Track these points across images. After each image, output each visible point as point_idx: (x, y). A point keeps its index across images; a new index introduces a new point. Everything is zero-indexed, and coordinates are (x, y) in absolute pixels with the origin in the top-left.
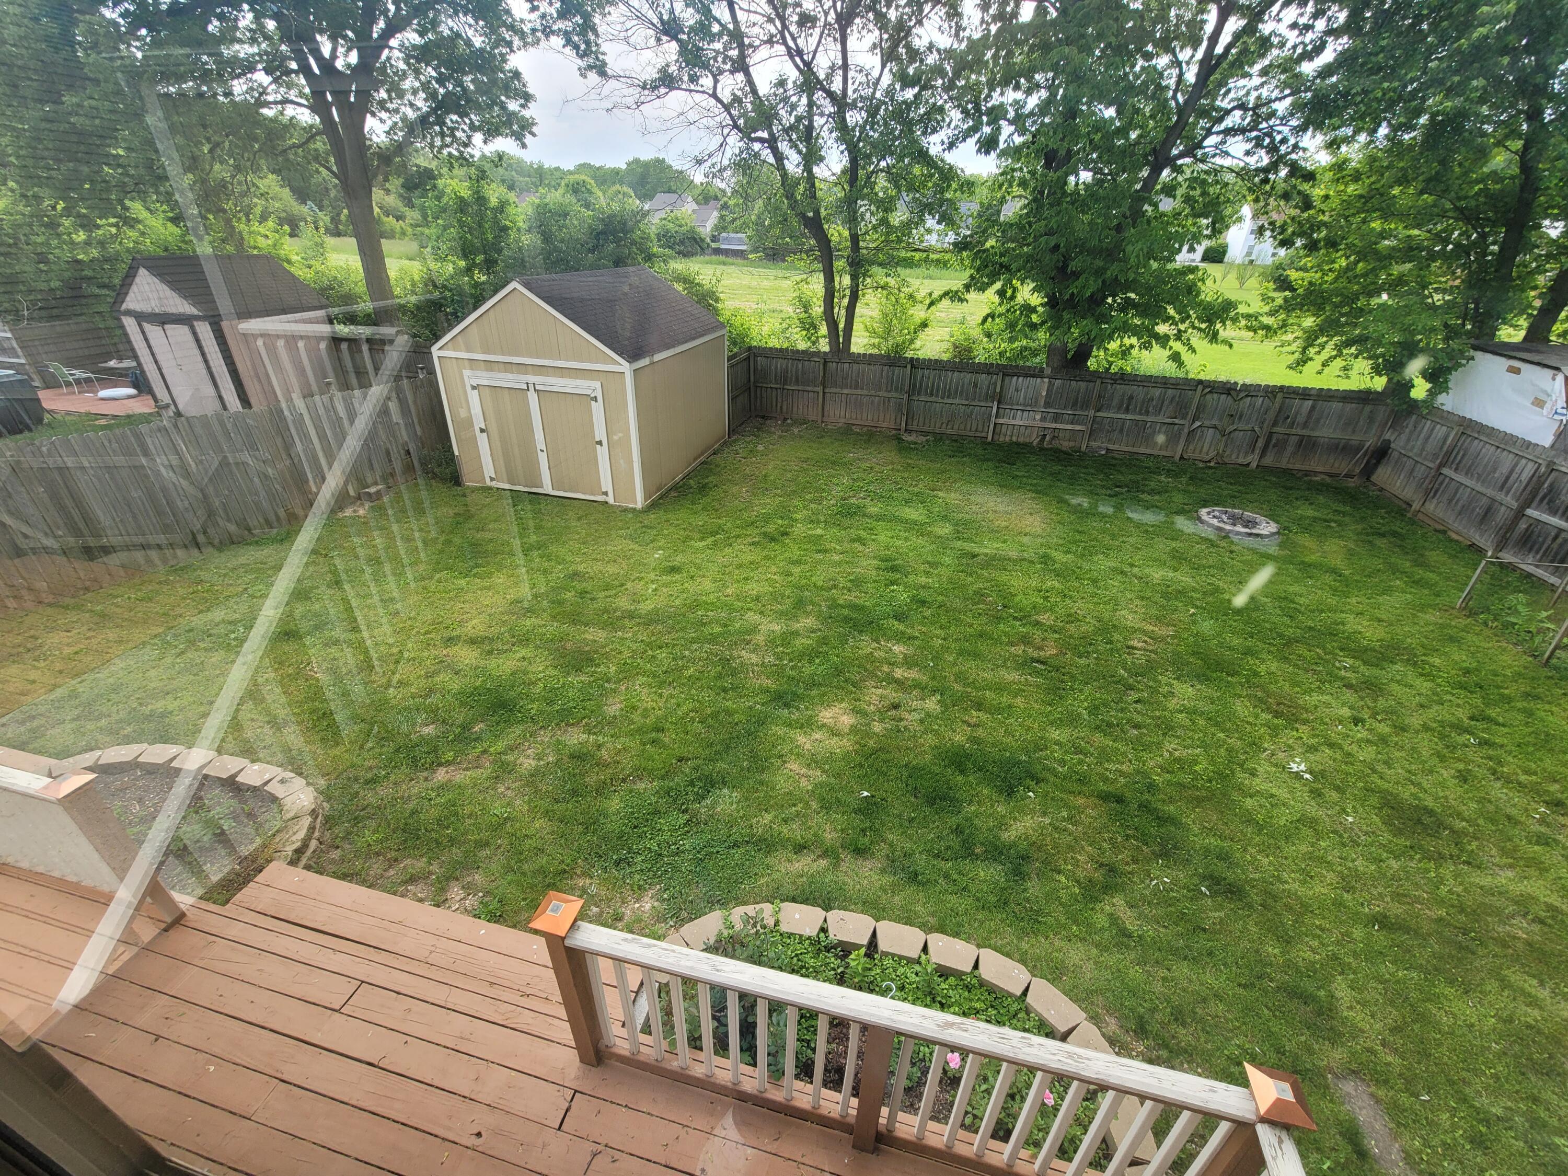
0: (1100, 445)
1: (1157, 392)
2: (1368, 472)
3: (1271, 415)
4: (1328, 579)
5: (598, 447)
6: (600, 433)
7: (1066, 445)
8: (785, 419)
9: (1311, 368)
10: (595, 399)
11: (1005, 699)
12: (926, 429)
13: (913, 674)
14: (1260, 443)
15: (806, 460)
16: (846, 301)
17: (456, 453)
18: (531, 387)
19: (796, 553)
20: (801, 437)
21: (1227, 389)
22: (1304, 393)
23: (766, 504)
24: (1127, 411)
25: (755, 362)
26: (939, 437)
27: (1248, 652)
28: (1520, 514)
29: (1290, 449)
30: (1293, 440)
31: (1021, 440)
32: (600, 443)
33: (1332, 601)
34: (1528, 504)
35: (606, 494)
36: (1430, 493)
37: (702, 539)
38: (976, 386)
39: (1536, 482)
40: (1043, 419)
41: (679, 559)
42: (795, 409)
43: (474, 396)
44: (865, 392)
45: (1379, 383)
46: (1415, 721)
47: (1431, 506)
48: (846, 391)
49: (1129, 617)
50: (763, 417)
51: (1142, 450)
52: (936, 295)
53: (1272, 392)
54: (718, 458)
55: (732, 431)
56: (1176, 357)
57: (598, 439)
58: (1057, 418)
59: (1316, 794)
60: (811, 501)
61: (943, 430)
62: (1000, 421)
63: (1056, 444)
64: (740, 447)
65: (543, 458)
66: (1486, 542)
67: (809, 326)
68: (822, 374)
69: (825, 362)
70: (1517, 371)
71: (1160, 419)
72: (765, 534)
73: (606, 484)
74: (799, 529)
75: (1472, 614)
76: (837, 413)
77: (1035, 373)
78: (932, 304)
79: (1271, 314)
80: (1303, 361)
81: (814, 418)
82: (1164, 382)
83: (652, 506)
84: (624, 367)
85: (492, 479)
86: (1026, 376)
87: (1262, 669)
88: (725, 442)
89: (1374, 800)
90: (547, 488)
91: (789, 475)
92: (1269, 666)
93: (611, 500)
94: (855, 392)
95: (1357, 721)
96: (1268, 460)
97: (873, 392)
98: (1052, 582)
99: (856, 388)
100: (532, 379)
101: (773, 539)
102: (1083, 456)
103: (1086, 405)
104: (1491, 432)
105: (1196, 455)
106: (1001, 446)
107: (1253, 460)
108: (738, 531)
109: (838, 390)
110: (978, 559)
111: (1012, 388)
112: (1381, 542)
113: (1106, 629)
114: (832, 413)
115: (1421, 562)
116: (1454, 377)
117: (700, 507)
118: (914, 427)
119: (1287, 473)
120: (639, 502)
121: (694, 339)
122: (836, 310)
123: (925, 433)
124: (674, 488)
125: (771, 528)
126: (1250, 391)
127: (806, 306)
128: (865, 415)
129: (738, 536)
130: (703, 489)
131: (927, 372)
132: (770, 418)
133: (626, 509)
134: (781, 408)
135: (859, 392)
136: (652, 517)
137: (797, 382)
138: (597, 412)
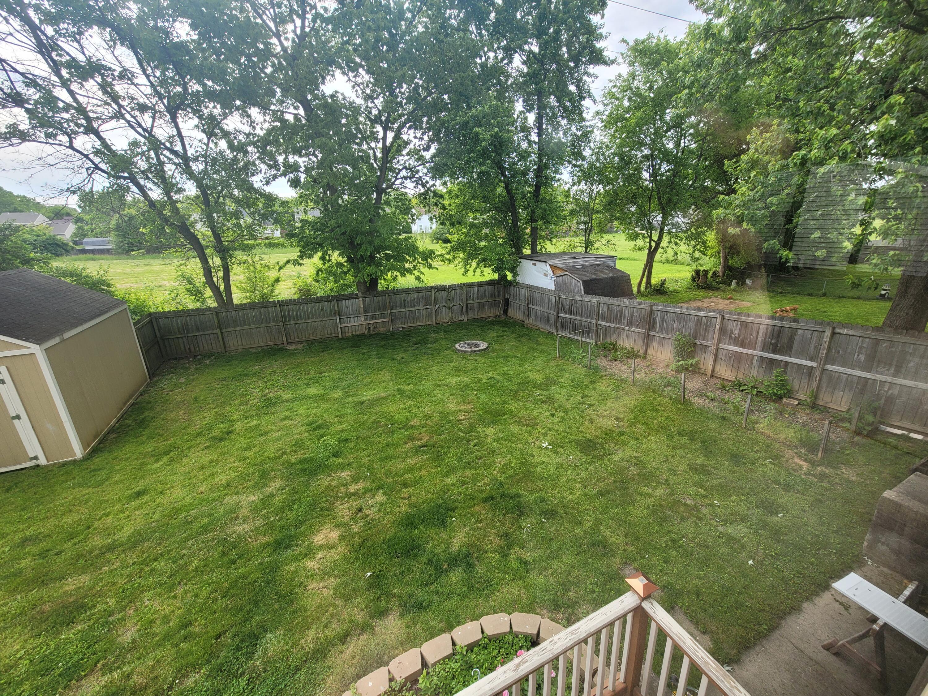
0: (399, 326)
1: (415, 295)
2: (506, 311)
3: (464, 296)
4: (514, 360)
5: (16, 422)
6: (16, 408)
7: (382, 330)
8: (195, 356)
9: (470, 273)
10: (2, 381)
11: (417, 474)
12: (300, 339)
13: (361, 485)
14: (465, 310)
15: (224, 379)
16: (221, 274)
19: (244, 442)
20: (213, 365)
21: (443, 288)
22: (472, 285)
23: (205, 417)
24: (405, 307)
25: (158, 322)
26: (311, 343)
27: (504, 403)
28: (558, 317)
29: (476, 310)
30: (476, 305)
31: (358, 333)
32: (18, 417)
33: (520, 369)
34: (558, 313)
35: (36, 458)
36: (529, 316)
37: (157, 461)
38: (323, 309)
39: (557, 303)
40: (366, 320)
41: (141, 485)
42: (201, 347)
44: (252, 326)
45: (496, 276)
46: (569, 407)
47: (531, 321)
48: (238, 329)
49: (452, 406)
50: (176, 359)
51: (418, 324)
52: (281, 263)
53: (462, 286)
54: (146, 397)
55: (152, 375)
56: (418, 278)
57: (12, 415)
58: (373, 317)
59: (556, 453)
60: (240, 405)
61: (311, 338)
62: (343, 325)
63: (376, 331)
64: (165, 384)
66: (553, 330)
67: (196, 293)
68: (216, 321)
69: (217, 313)
70: (535, 264)
71: (421, 307)
72: (213, 438)
73: (33, 448)
74: (239, 426)
75: (563, 358)
76: (236, 343)
77: (351, 297)
78: (281, 268)
79: (449, 253)
80: (466, 271)
81: (219, 350)
82: (417, 290)
84: (34, 348)
86: (349, 299)
87: (512, 408)
88: (148, 384)
89: (574, 445)
91: (215, 393)
92: (514, 406)
93: (43, 461)
94: (245, 327)
95: (553, 415)
96: (470, 316)
97: (258, 326)
98: (409, 403)
99: (245, 325)
101: (221, 439)
102: (393, 334)
103: (385, 308)
104: (537, 288)
105: (442, 321)
106: (348, 339)
107: (464, 317)
108: (188, 444)
109: (232, 329)
110: (366, 404)
111: (344, 307)
112: (523, 339)
113: (445, 416)
114: (232, 345)
115: (539, 344)
116: (518, 269)
117: (144, 438)
118: (293, 340)
119: (479, 320)
120: (79, 453)
121: (99, 315)
122: (215, 279)
123: (301, 342)
124: (112, 430)
125: (216, 432)
126: (452, 288)
127: (190, 281)
128: (256, 341)
129: (190, 447)
130: (142, 424)
131: (290, 307)
132: (183, 358)
133: (64, 464)
134: (190, 349)
135: (248, 327)
136: (97, 460)
137: (198, 330)
138: (8, 392)
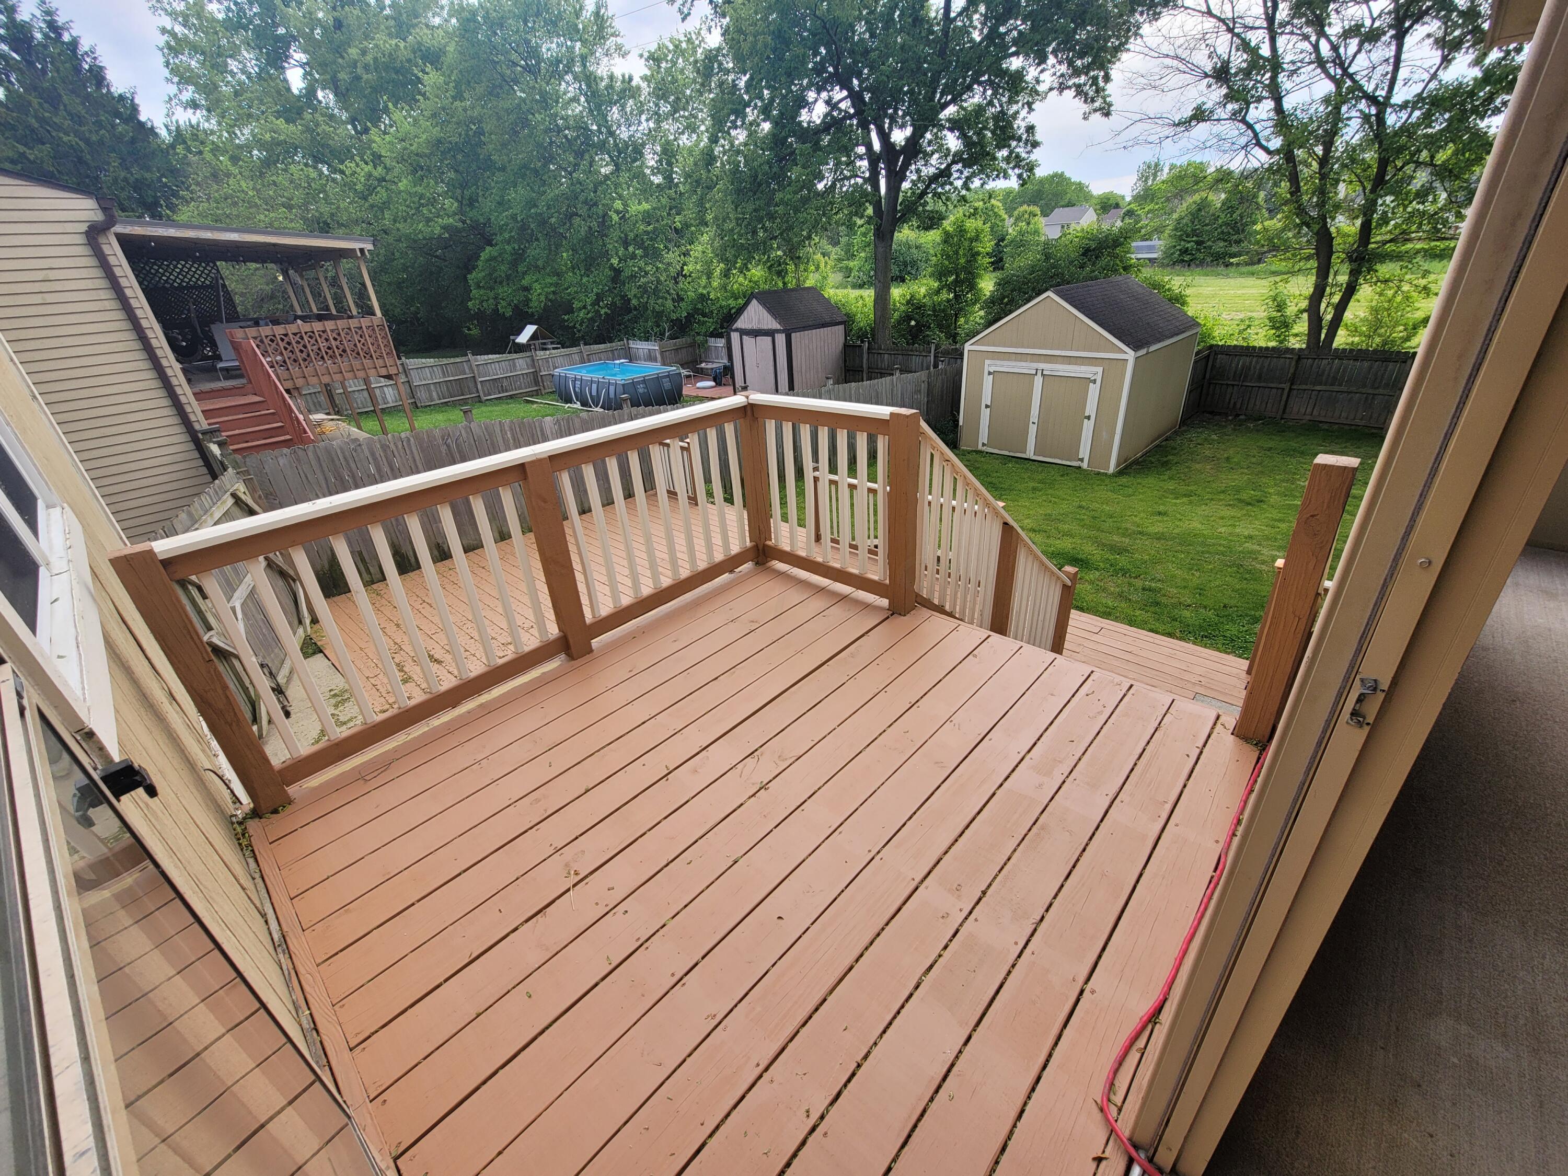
5: (1086, 421)
6: (1091, 408)
8: (1238, 415)
10: (1094, 382)
15: (1270, 449)
16: (1336, 299)
17: (961, 423)
18: (1039, 373)
19: (1275, 514)
20: (1258, 431)
23: (1235, 479)
25: (1215, 359)
32: (1089, 417)
35: (1082, 460)
37: (1177, 498)
41: (1162, 508)
42: (1252, 404)
43: (988, 381)
44: (1343, 388)
48: (1318, 388)
50: (1211, 413)
54: (1171, 443)
55: (1184, 422)
57: (1087, 414)
60: (1283, 481)
64: (1192, 435)
65: (1033, 429)
68: (1292, 370)
69: (1299, 358)
72: (1240, 501)
73: (1084, 451)
74: (1274, 499)
76: (1302, 410)
81: (1273, 414)
83: (1120, 473)
84: (1130, 355)
85: (984, 445)
88: (1175, 432)
90: (1030, 453)
91: (1254, 460)
93: (1085, 465)
94: (1331, 388)
97: (1354, 389)
99: (1333, 384)
100: (1041, 366)
101: (1249, 504)
108: (1210, 496)
109: (1311, 387)
114: (1295, 409)
117: (1166, 477)
120: (1112, 469)
121: (1177, 334)
122: (1323, 306)
124: (1136, 462)
125: (1244, 496)
127: (1280, 307)
128: (1337, 415)
129: (1212, 499)
130: (1166, 465)
132: (1220, 414)
133: (1099, 473)
134: (1235, 403)
135: (1336, 388)
136: (1124, 480)
137: (1260, 378)
138: (1094, 391)
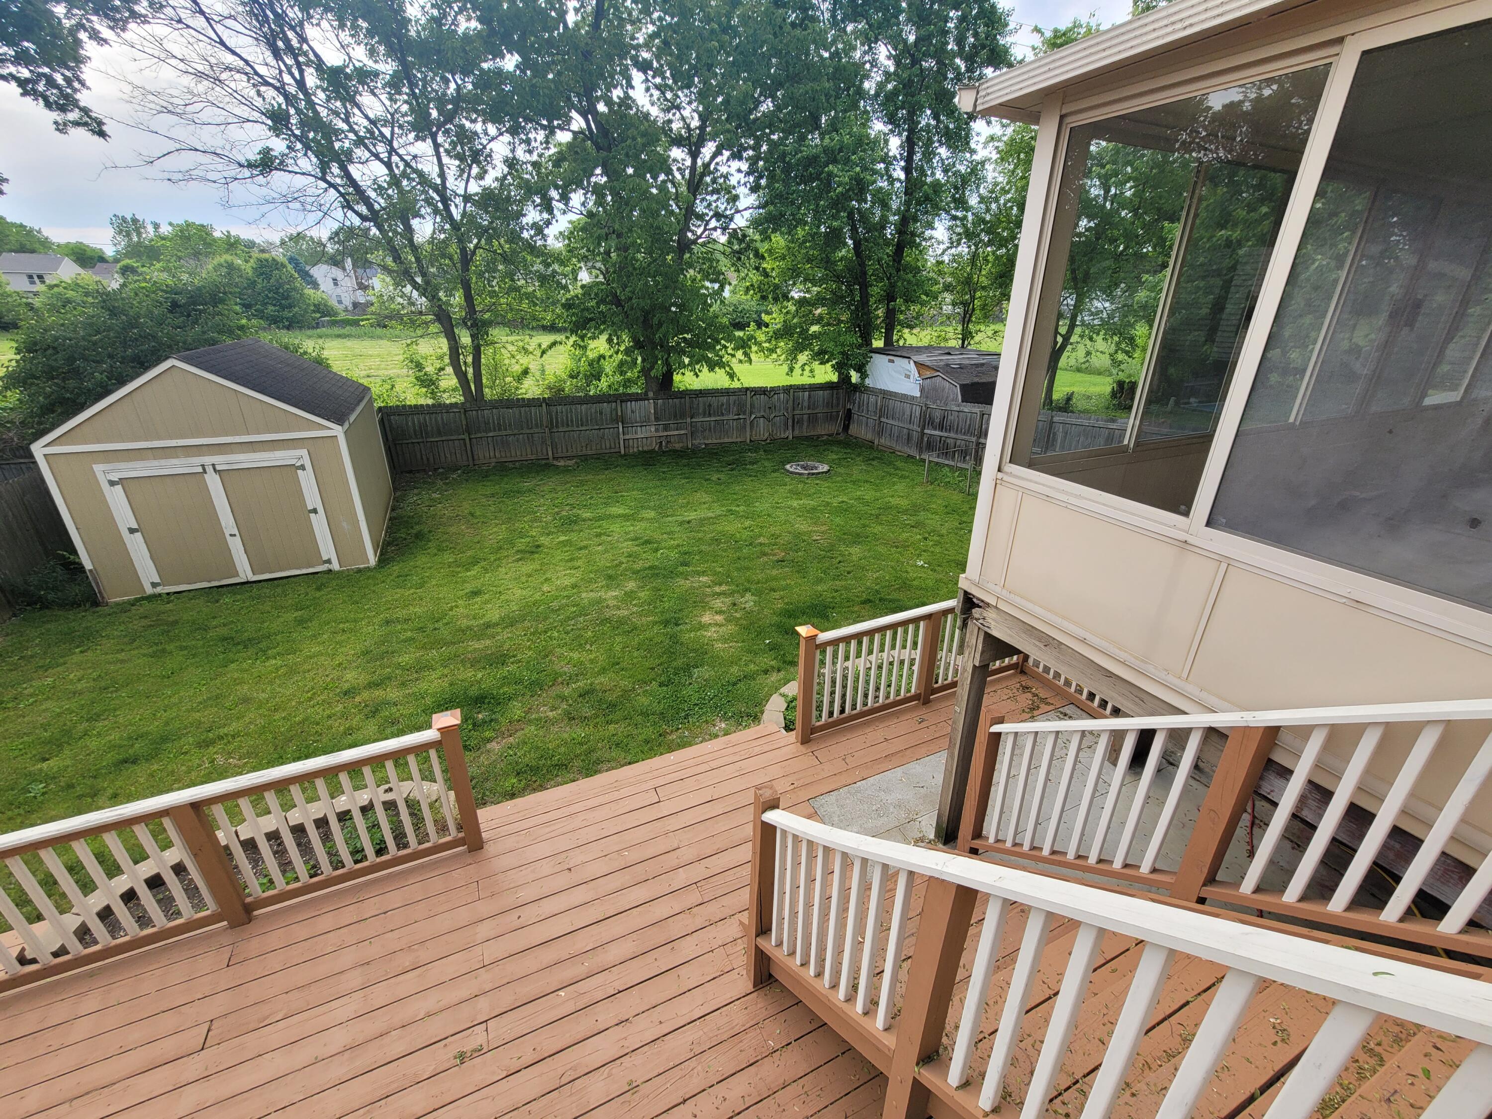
0: (700, 442)
1: (724, 399)
2: (846, 428)
3: (791, 402)
4: (867, 485)
5: (312, 515)
6: (312, 498)
7: (678, 446)
8: (436, 470)
9: (797, 370)
10: (303, 467)
11: (783, 583)
12: (569, 454)
14: (790, 423)
17: (88, 565)
18: (210, 469)
21: (763, 391)
22: (802, 388)
23: (497, 532)
24: (710, 415)
25: (389, 420)
26: (585, 458)
27: (864, 526)
28: (923, 434)
29: (805, 424)
30: (806, 417)
31: (645, 448)
32: (315, 511)
33: (878, 494)
34: (923, 428)
35: (329, 561)
36: (880, 434)
38: (601, 413)
39: (923, 415)
40: (657, 430)
41: (469, 587)
42: (443, 459)
43: (115, 494)
44: (509, 432)
45: (834, 377)
46: (944, 532)
47: (882, 441)
48: (491, 434)
49: (802, 526)
50: (410, 472)
51: (726, 440)
52: (544, 346)
53: (787, 389)
56: (732, 376)
57: (310, 507)
58: (666, 428)
59: (934, 570)
60: (532, 521)
61: (584, 452)
62: (627, 437)
63: (670, 447)
65: (235, 543)
66: (913, 452)
67: (427, 382)
68: (464, 423)
69: (465, 412)
70: (892, 361)
71: (731, 417)
72: (521, 551)
73: (327, 550)
74: (544, 541)
75: (932, 483)
76: (487, 455)
77: (636, 398)
78: (543, 352)
79: (769, 341)
80: (791, 369)
81: (466, 463)
82: (727, 392)
83: (384, 560)
84: (337, 430)
85: (154, 585)
86: (636, 400)
87: (876, 531)
88: (394, 499)
89: (953, 565)
90: (247, 576)
91: (492, 509)
92: (877, 529)
93: (335, 566)
94: (500, 433)
95: (926, 539)
96: (797, 433)
97: (516, 432)
98: (747, 523)
99: (500, 430)
100: (208, 460)
101: (532, 552)
102: (694, 451)
103: (683, 416)
104: (895, 394)
105: (757, 438)
106: (634, 456)
107: (789, 434)
108: (494, 556)
109: (484, 434)
110: (693, 523)
111: (629, 411)
112: (875, 463)
113: (798, 535)
114: (481, 456)
115: (897, 469)
116: (867, 367)
117: (434, 551)
118: (560, 455)
119: (807, 438)
120: (372, 560)
121: (360, 402)
122: (463, 364)
123: (570, 458)
124: (389, 543)
125: (521, 546)
126: (774, 390)
127: (419, 366)
128: (513, 454)
129: (499, 559)
130: (420, 537)
131: (559, 408)
132: (418, 471)
133: (359, 571)
134: (428, 459)
135: (504, 433)
136: (395, 568)
137: (439, 434)
138: (307, 480)
